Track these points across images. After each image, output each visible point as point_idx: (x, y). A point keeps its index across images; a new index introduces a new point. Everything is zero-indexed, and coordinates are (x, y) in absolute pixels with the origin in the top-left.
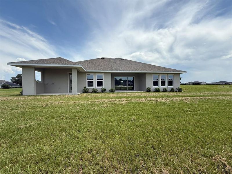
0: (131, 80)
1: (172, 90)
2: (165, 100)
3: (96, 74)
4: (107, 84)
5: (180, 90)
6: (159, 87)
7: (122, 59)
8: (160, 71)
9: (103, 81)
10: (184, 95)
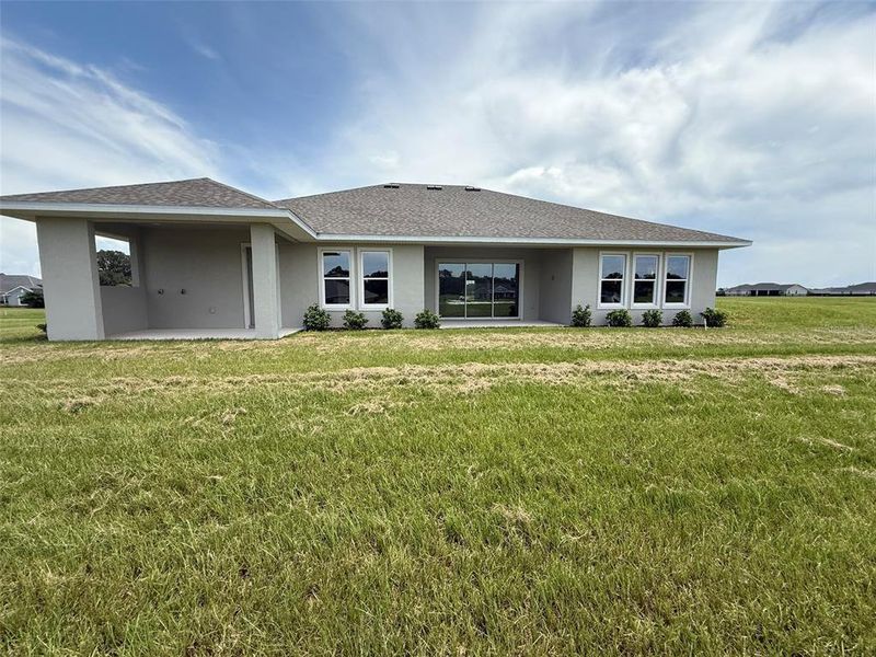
0: (509, 278)
1: (682, 321)
2: (669, 371)
3: (359, 249)
4: (409, 291)
5: (714, 320)
6: (626, 308)
7: (474, 190)
8: (631, 239)
9: (391, 280)
10: (746, 345)
